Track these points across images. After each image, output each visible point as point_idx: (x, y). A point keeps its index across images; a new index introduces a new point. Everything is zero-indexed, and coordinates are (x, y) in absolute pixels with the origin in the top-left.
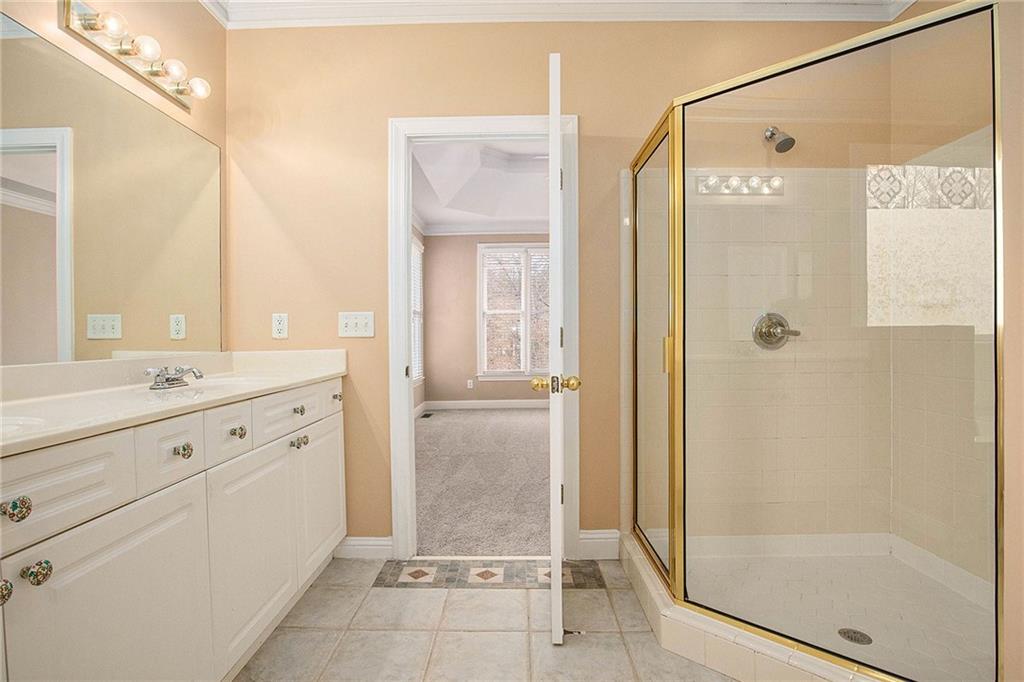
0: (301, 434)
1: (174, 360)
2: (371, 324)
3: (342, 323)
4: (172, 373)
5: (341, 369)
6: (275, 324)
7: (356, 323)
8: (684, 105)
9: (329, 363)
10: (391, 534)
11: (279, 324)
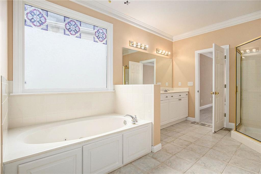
0: (180, 99)
1: (167, 89)
2: (193, 84)
3: (188, 84)
4: (166, 90)
5: (188, 91)
6: (179, 84)
7: (190, 84)
8: (236, 48)
9: (186, 90)
10: (195, 118)
11: (180, 84)
